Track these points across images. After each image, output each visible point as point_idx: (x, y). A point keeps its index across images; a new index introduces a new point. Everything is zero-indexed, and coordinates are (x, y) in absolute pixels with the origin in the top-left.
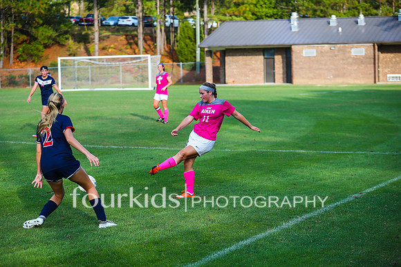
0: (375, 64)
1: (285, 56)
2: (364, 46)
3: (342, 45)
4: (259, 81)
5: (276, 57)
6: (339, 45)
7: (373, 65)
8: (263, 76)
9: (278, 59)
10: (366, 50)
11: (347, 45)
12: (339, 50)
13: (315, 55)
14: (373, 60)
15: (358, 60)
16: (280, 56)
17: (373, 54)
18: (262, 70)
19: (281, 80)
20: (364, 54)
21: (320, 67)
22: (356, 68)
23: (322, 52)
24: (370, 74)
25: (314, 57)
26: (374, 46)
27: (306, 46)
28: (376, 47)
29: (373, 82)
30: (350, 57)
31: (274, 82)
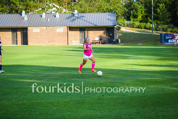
0: (68, 36)
1: (22, 32)
2: (63, 28)
4: (9, 44)
5: (18, 32)
6: (51, 27)
7: (67, 36)
8: (11, 41)
9: (19, 33)
10: (64, 30)
11: (55, 27)
12: (51, 29)
14: (67, 34)
15: (59, 34)
16: (20, 32)
17: (67, 31)
18: (11, 38)
19: (21, 44)
20: (62, 31)
21: (42, 37)
22: (59, 38)
23: (42, 30)
24: (66, 40)
25: (39, 32)
26: (67, 27)
27: (35, 27)
29: (67, 44)
30: (56, 33)
31: (17, 44)
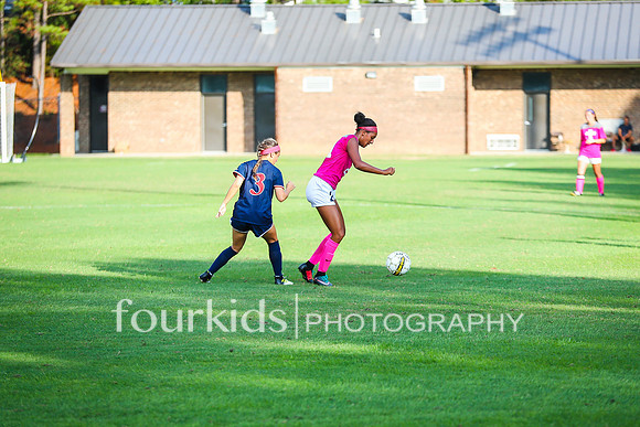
0: (466, 111)
1: (251, 90)
2: (443, 73)
3: (393, 69)
4: (187, 147)
5: (230, 95)
6: (385, 69)
7: (463, 113)
8: (198, 136)
9: (235, 98)
10: (447, 81)
11: (404, 69)
12: (386, 79)
13: (330, 89)
14: (462, 103)
15: (426, 102)
16: (239, 94)
17: (463, 90)
18: (198, 121)
19: (242, 146)
20: (442, 89)
21: (343, 117)
22: (423, 119)
23: (346, 83)
24: (456, 133)
25: (329, 94)
26: (465, 70)
27: (309, 70)
28: (470, 73)
29: (463, 151)
30: (411, 95)
31: (226, 149)
